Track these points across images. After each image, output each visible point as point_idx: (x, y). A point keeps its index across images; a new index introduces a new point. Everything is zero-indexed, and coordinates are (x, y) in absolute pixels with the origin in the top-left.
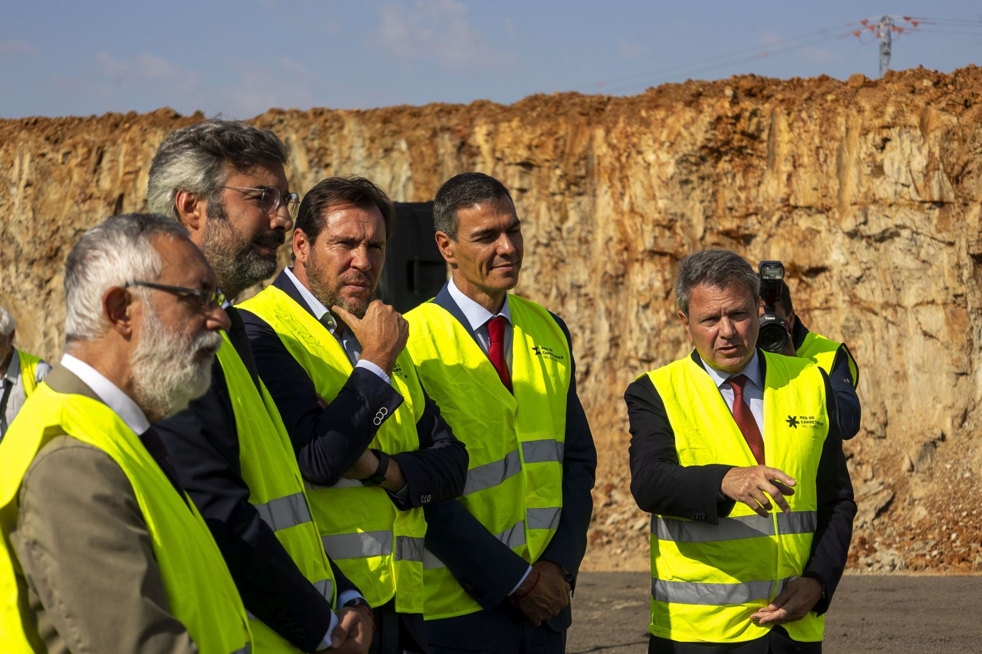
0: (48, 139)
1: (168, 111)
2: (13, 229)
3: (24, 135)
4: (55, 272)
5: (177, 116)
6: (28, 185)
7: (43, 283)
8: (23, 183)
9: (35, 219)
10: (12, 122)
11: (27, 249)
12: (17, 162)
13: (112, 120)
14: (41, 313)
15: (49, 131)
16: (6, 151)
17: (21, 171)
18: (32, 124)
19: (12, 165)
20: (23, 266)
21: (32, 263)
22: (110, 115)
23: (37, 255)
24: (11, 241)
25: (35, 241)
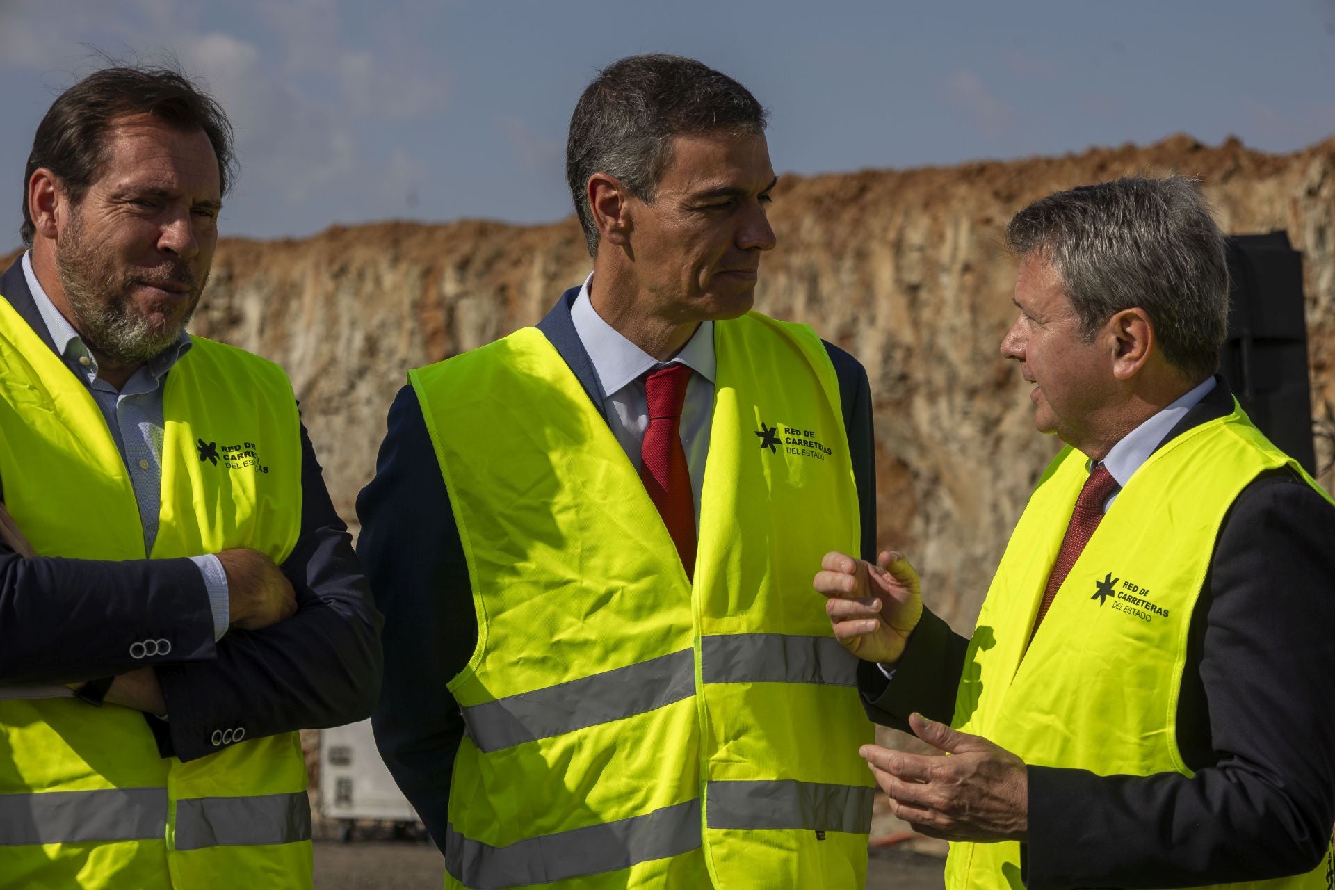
0: (997, 194)
1: (1181, 140)
2: (944, 341)
3: (962, 190)
4: (1008, 406)
5: (1197, 147)
6: (967, 268)
7: (990, 426)
8: (957, 267)
9: (974, 324)
10: (946, 171)
11: (965, 371)
12: (949, 234)
13: (1096, 160)
14: (987, 474)
15: (1000, 183)
16: (935, 219)
17: (956, 248)
18: (975, 173)
19: (941, 237)
20: (959, 399)
21: (972, 393)
22: (1094, 152)
23: (979, 381)
24: (941, 358)
25: (977, 358)
